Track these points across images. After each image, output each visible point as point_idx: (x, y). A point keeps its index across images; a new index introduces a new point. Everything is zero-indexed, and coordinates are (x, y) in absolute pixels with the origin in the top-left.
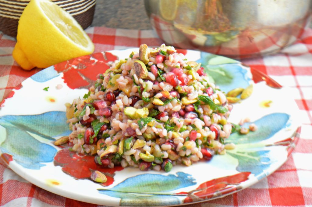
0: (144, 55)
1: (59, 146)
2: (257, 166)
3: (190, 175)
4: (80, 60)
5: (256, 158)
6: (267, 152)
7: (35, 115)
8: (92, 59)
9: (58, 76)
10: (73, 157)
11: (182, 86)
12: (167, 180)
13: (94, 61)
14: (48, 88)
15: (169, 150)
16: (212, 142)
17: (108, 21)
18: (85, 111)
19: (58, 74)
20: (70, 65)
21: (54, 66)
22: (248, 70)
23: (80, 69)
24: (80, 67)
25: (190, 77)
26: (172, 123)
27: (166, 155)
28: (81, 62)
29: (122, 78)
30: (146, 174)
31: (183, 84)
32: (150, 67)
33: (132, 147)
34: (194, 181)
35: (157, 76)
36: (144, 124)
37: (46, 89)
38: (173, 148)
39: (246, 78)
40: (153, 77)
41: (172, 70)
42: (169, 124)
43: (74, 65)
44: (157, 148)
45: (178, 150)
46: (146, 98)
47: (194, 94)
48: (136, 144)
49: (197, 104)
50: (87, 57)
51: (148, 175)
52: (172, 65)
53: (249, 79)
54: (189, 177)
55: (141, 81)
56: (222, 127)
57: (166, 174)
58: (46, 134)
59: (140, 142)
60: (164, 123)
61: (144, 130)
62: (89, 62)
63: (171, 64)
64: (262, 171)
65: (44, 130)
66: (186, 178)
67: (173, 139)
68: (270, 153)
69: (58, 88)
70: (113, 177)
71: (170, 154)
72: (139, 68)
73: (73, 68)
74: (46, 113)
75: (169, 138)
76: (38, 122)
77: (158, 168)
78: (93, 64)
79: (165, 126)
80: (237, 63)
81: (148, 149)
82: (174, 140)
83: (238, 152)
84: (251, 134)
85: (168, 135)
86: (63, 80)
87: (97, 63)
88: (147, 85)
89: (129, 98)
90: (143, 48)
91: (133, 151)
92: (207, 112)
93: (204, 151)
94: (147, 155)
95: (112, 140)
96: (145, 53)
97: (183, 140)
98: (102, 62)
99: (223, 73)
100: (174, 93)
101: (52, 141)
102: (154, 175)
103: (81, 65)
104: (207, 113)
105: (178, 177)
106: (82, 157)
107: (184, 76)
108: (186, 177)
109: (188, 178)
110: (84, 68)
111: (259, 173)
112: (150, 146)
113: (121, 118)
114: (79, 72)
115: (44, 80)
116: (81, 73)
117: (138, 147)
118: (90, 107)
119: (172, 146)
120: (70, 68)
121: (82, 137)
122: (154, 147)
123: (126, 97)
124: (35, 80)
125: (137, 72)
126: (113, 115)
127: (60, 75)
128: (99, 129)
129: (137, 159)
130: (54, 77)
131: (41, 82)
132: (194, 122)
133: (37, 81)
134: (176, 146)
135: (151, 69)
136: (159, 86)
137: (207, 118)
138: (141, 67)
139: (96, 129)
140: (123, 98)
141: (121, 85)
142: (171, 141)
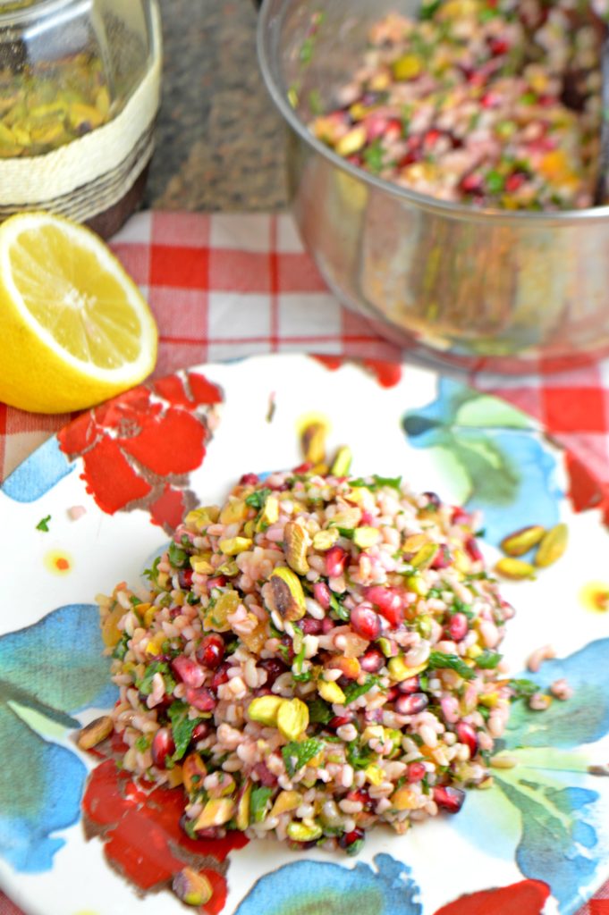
0: (297, 560)
1: (91, 751)
2: (567, 858)
3: (408, 870)
4: (123, 406)
5: (566, 820)
6: (592, 797)
7: (24, 630)
8: (154, 399)
9: (71, 470)
10: (127, 793)
11: (391, 635)
12: (353, 886)
13: (159, 407)
14: (49, 518)
15: (358, 813)
16: (462, 769)
17: (184, 158)
18: (152, 681)
19: (70, 465)
20: (98, 427)
21: (59, 439)
22: (559, 457)
23: (124, 438)
24: (126, 433)
25: (411, 597)
26: (364, 744)
27: (350, 826)
28: (125, 413)
29: (241, 612)
30: (303, 861)
31: (394, 626)
32: (311, 583)
33: (269, 811)
34: (416, 899)
35: (328, 610)
36: (299, 762)
37: (43, 526)
38: (368, 809)
39: (552, 488)
40: (318, 612)
41: (365, 592)
42: (358, 746)
43: (108, 425)
44: (330, 809)
45: (379, 810)
46: (303, 675)
47: (421, 650)
48: (279, 803)
49: (426, 674)
50: (142, 395)
51: (308, 866)
52: (367, 585)
53: (558, 495)
54: (403, 876)
55: (290, 629)
56: (485, 713)
57: (349, 863)
58: (56, 703)
59: (286, 800)
60: (347, 744)
61: (297, 778)
62: (148, 413)
63: (365, 582)
64: (576, 892)
65: (49, 685)
66: (396, 884)
67: (367, 784)
68: (598, 803)
69: (73, 514)
70: (225, 872)
71: (359, 821)
72: (283, 597)
73: (106, 437)
74: (50, 615)
75: (357, 787)
76: (33, 657)
77: (331, 844)
78: (158, 419)
79: (349, 755)
80: (529, 430)
81: (306, 812)
82: (371, 790)
83: (523, 782)
84: (556, 709)
85: (355, 779)
86: (84, 484)
87: (170, 411)
88: (304, 646)
89: (258, 665)
90: (294, 537)
91: (273, 822)
92: (452, 684)
93: (441, 797)
94: (306, 827)
95: (220, 783)
96: (299, 554)
97: (390, 786)
98: (180, 407)
99: (493, 459)
100: (371, 661)
101: (71, 731)
102: (322, 863)
103: (126, 426)
104: (450, 687)
105: (377, 877)
106: (148, 793)
107: (396, 602)
108: (397, 876)
109: (401, 880)
110: (136, 433)
111: (570, 897)
112: (312, 803)
113: (241, 715)
114: (122, 451)
115: (36, 492)
116: (127, 452)
117: (283, 811)
118: (163, 674)
119: (365, 804)
120: (99, 438)
121: (147, 748)
122: (323, 806)
123: (252, 663)
124: (14, 498)
125: (278, 606)
126: (220, 705)
127: (75, 466)
128: (186, 741)
129: (281, 835)
130: (61, 477)
131: (29, 501)
132: (420, 724)
133: (18, 499)
134: (375, 802)
135: (313, 589)
136: (334, 642)
137: (450, 705)
138: (290, 594)
139: (181, 741)
140: (245, 663)
141: (239, 632)
142: (364, 792)
